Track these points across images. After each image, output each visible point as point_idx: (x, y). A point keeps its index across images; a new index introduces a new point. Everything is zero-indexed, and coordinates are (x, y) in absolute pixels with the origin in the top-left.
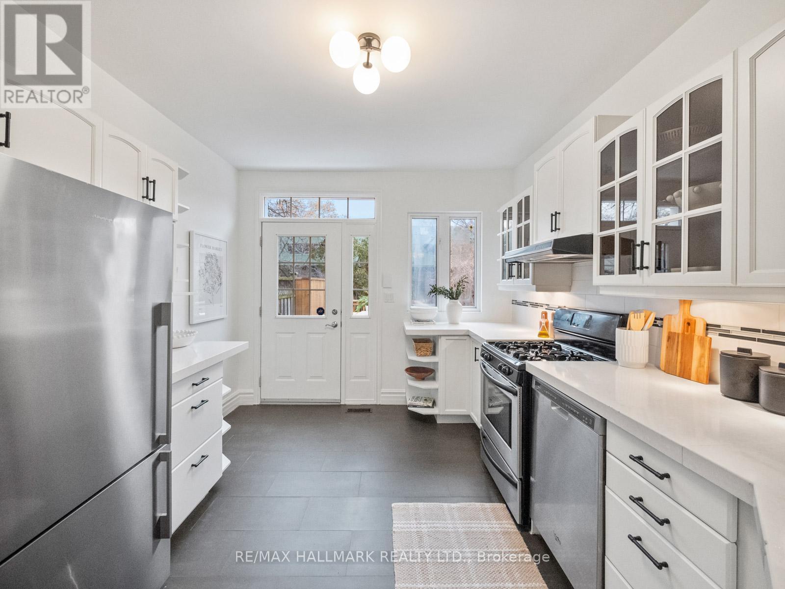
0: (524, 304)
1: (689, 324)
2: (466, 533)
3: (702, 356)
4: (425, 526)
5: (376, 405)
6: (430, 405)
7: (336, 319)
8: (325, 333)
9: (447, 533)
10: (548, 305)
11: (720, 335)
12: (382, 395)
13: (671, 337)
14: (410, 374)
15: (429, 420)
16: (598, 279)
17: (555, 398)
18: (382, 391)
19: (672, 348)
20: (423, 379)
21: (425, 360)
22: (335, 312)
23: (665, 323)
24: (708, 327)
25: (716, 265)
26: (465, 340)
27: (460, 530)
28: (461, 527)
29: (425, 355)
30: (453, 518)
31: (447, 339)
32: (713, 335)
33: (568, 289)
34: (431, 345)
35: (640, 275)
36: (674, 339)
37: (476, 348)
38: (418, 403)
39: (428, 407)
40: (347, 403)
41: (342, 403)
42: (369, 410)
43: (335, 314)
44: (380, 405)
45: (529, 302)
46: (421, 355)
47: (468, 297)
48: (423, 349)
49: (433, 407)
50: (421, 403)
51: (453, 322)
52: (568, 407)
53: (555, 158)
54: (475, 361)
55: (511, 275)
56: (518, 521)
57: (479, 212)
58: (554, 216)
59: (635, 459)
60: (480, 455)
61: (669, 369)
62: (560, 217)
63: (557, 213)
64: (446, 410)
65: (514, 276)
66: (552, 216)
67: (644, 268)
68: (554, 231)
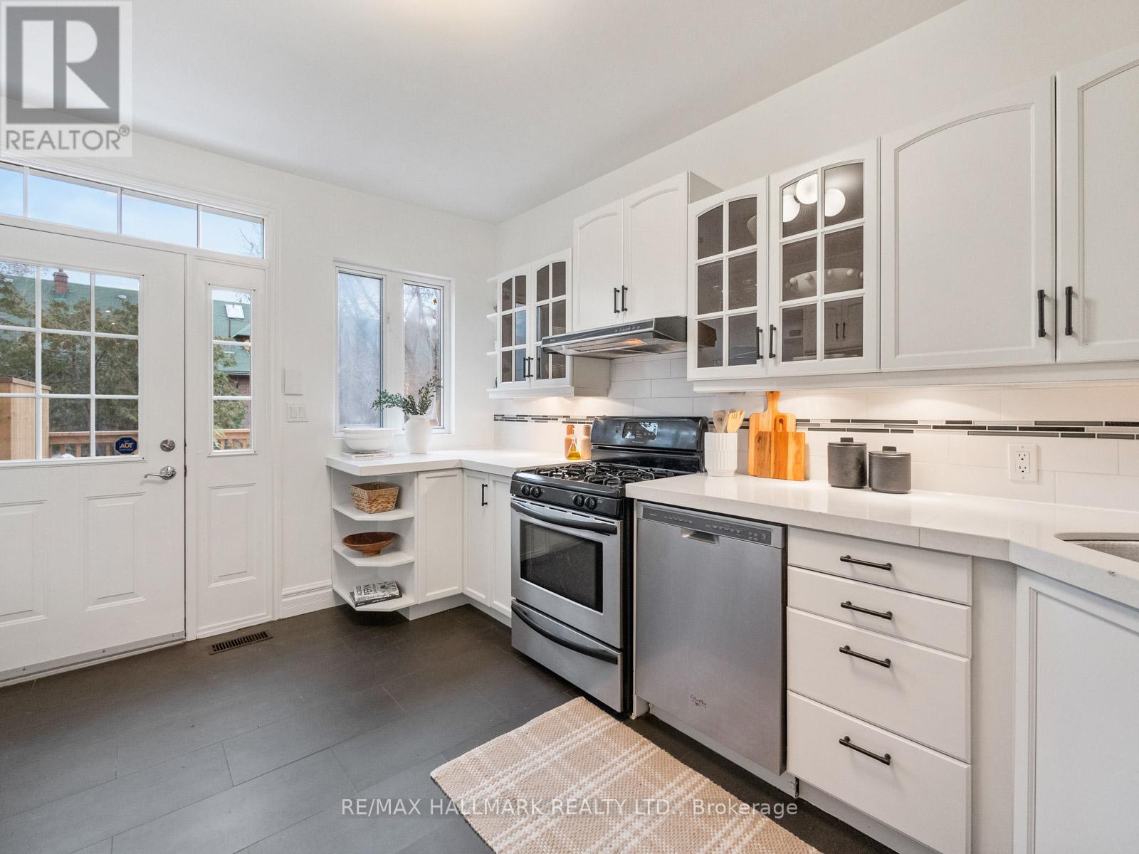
0: (521, 418)
1: (781, 421)
2: (567, 757)
3: (798, 453)
4: (506, 779)
5: (273, 622)
6: (396, 592)
7: (173, 460)
8: (140, 494)
9: (544, 771)
10: (569, 417)
11: (810, 429)
12: (284, 600)
13: (760, 437)
14: (352, 548)
15: (395, 619)
16: (694, 371)
17: (691, 522)
18: (284, 593)
19: (764, 448)
20: (378, 553)
21: (384, 518)
22: (167, 446)
23: (752, 424)
24: (799, 422)
25: (857, 352)
26: (456, 476)
27: (556, 758)
28: (553, 752)
29: (385, 510)
30: (536, 748)
31: (427, 478)
32: (803, 430)
33: (605, 392)
34: (395, 491)
35: (763, 365)
36: (766, 439)
37: (483, 486)
38: (372, 595)
39: (393, 597)
40: (201, 635)
41: (189, 638)
42: (263, 636)
43: (169, 450)
44: (279, 620)
45: (530, 416)
46: (378, 511)
47: (431, 412)
48: (381, 500)
49: (400, 596)
50: (380, 594)
51: (417, 452)
52: (718, 528)
53: (615, 214)
54: (483, 505)
55: (527, 374)
56: (618, 709)
57: (449, 279)
58: (618, 291)
59: (847, 559)
60: (511, 643)
61: (761, 471)
62: (628, 294)
63: (624, 289)
64: (428, 594)
65: (529, 376)
66: (616, 291)
67: (772, 356)
68: (619, 312)
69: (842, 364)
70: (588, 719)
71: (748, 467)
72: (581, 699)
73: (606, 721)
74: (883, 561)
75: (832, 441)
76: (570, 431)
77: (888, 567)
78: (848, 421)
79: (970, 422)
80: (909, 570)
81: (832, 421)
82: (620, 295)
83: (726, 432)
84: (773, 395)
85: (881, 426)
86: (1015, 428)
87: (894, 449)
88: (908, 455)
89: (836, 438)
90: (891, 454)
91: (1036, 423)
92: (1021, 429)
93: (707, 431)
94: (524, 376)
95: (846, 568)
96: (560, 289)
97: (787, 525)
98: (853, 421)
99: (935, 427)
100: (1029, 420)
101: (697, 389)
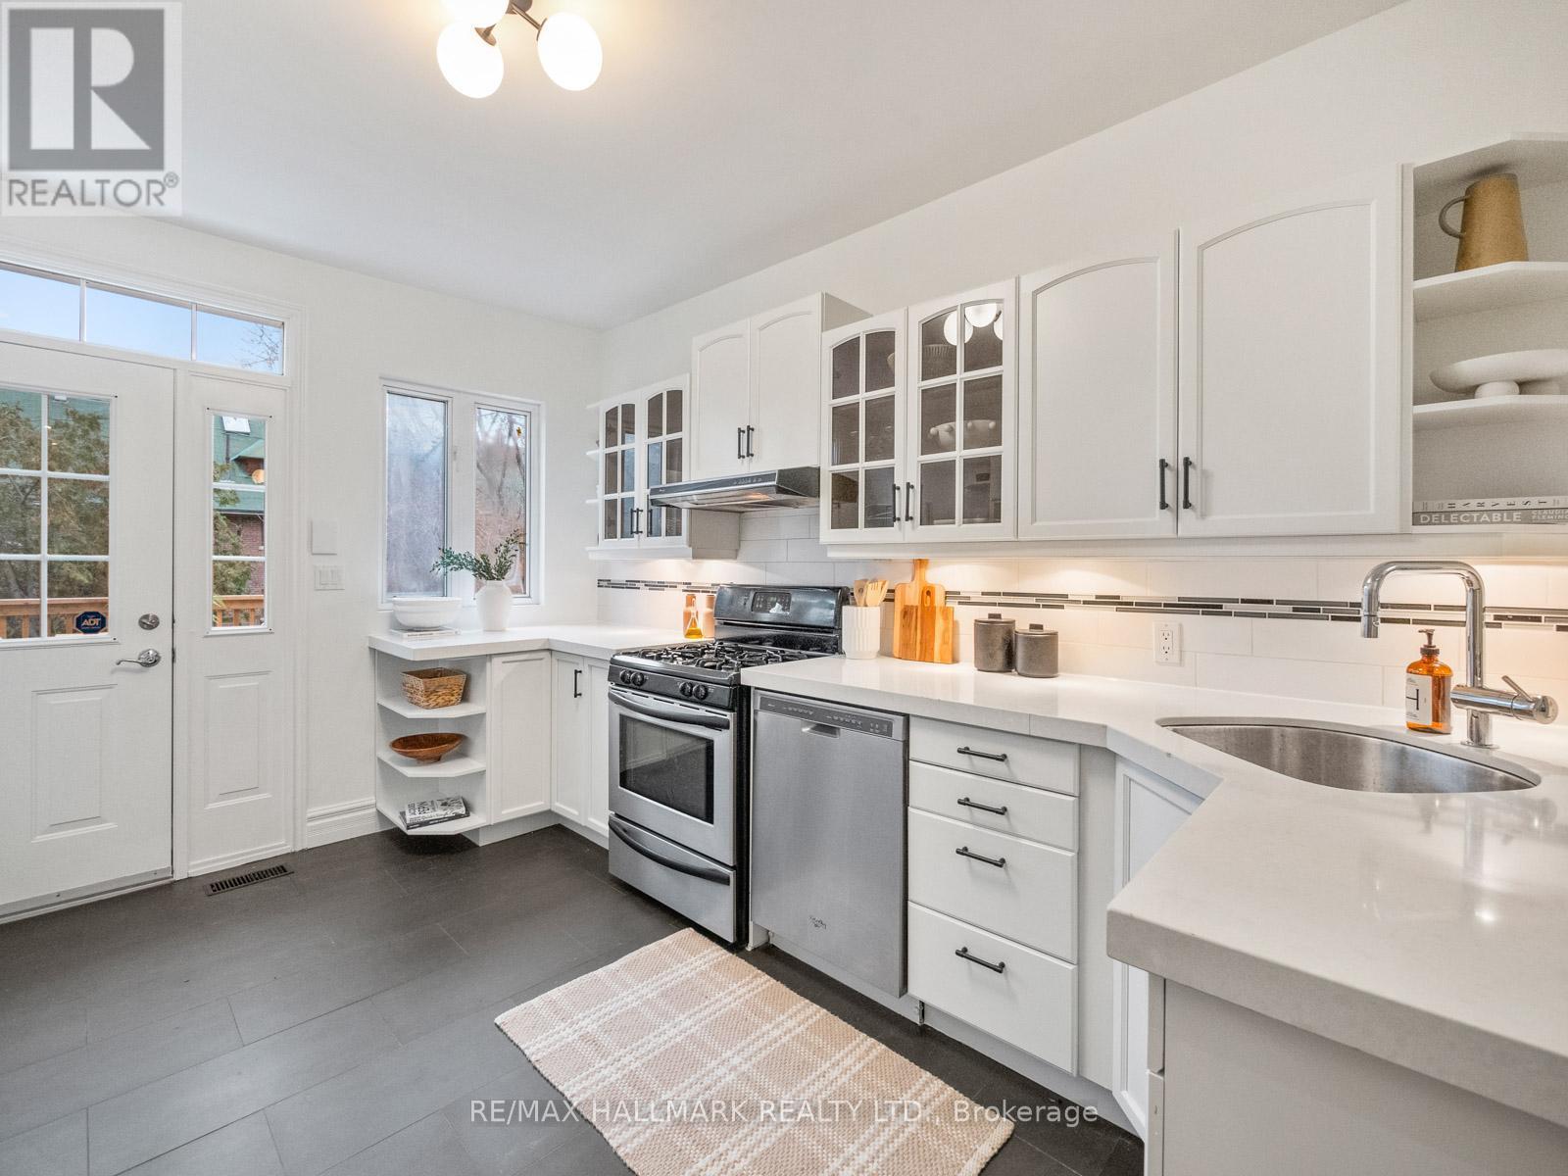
0: (631, 585)
1: (928, 593)
2: (664, 995)
3: (946, 630)
4: (587, 1020)
5: (294, 853)
6: (462, 810)
7: (156, 642)
8: (110, 687)
9: (634, 1011)
10: (690, 584)
11: (960, 603)
12: (310, 824)
13: (906, 612)
14: (405, 754)
15: (457, 845)
16: (827, 534)
17: (811, 713)
18: (309, 815)
19: (909, 626)
20: (438, 759)
21: (447, 715)
22: (149, 623)
23: (898, 596)
24: (948, 595)
25: (996, 517)
26: (541, 659)
27: (650, 996)
28: (648, 990)
29: (447, 704)
30: (627, 986)
31: (504, 662)
32: (952, 604)
33: (734, 553)
34: (461, 679)
35: (900, 529)
36: (911, 615)
37: (576, 672)
38: (430, 815)
39: (458, 816)
40: (194, 872)
41: (177, 877)
42: (282, 870)
43: (150, 627)
44: (302, 851)
45: (643, 582)
46: (437, 706)
47: (513, 576)
48: (442, 691)
49: (467, 815)
50: (440, 813)
51: (493, 628)
52: (839, 720)
53: (740, 336)
54: (575, 696)
55: (635, 530)
56: (730, 939)
57: (538, 402)
58: (744, 432)
59: (964, 751)
60: (608, 869)
61: (906, 654)
62: (754, 435)
63: (749, 429)
64: (504, 812)
65: (638, 532)
66: (740, 431)
67: (908, 518)
68: (744, 457)
69: (981, 531)
70: (693, 953)
71: (892, 648)
72: (690, 931)
73: (716, 954)
74: (998, 751)
75: (978, 618)
76: (690, 602)
77: (1003, 758)
78: (999, 594)
79: (1118, 597)
80: (1026, 762)
81: (983, 594)
82: (744, 436)
83: (866, 606)
84: (920, 564)
85: (1032, 601)
86: (1159, 605)
87: (1040, 627)
88: (1055, 635)
89: (983, 613)
90: (1037, 633)
91: (1180, 599)
92: (1166, 605)
93: (849, 604)
94: (630, 532)
95: (963, 761)
96: (675, 425)
97: (908, 715)
98: (1005, 594)
99: (1085, 602)
100: (1172, 594)
101: (832, 554)
